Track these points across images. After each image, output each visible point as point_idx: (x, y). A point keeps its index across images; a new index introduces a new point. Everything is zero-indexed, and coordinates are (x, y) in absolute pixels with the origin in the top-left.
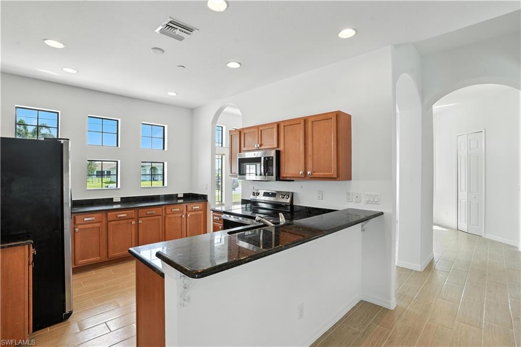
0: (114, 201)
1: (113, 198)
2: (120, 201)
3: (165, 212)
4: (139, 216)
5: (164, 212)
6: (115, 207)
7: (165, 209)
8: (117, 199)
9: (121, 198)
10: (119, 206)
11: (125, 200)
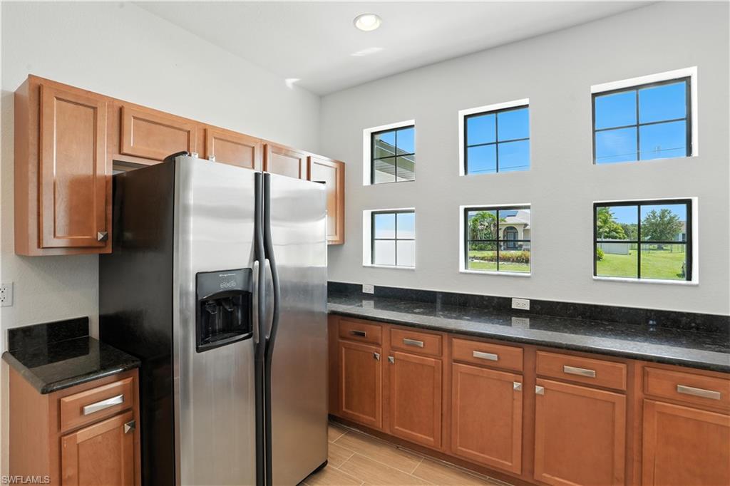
0: (514, 306)
1: (510, 300)
2: (528, 308)
3: (643, 386)
4: (540, 372)
5: (638, 382)
7: (644, 374)
8: (521, 302)
9: (532, 301)
11: (539, 308)
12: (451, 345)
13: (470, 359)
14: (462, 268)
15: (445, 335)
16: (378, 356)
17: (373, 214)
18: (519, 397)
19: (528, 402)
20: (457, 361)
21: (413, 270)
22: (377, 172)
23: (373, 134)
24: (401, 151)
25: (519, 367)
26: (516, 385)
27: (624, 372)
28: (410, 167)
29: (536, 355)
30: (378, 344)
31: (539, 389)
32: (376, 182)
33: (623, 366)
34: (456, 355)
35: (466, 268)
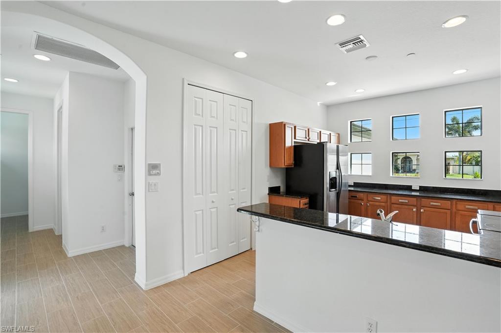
0: (413, 188)
1: (411, 186)
2: (418, 189)
3: (456, 207)
4: (422, 205)
5: (454, 206)
6: (413, 193)
7: (456, 204)
8: (416, 187)
9: (420, 187)
10: (418, 194)
11: (423, 189)
12: (391, 199)
13: (398, 203)
14: (391, 175)
15: (389, 195)
16: (363, 204)
17: (351, 154)
18: (415, 214)
19: (418, 216)
20: (393, 204)
21: (370, 176)
22: (352, 136)
23: (351, 122)
24: (364, 128)
25: (415, 204)
26: (414, 210)
27: (450, 203)
28: (369, 135)
29: (421, 200)
30: (362, 200)
31: (422, 210)
32: (352, 141)
33: (449, 202)
34: (393, 202)
35: (393, 175)
